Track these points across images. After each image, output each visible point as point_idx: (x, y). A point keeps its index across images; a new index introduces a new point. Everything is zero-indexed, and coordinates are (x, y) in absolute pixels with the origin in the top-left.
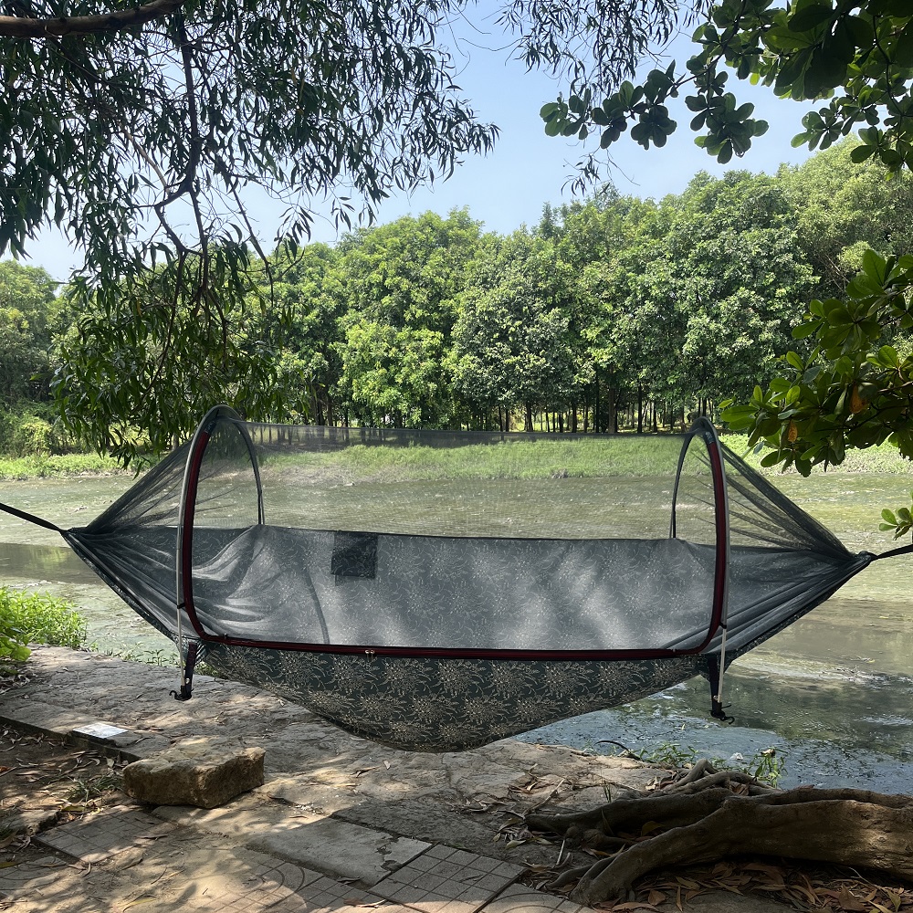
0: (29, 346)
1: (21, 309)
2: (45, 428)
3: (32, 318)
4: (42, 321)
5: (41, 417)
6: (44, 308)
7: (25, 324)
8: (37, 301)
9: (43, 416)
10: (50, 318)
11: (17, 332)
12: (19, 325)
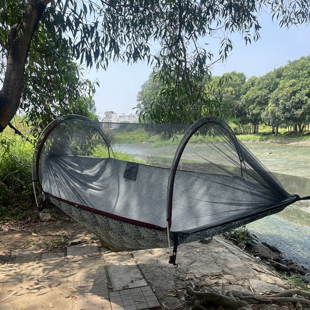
0: (234, 99)
1: (233, 87)
2: (234, 126)
3: (236, 90)
4: (239, 90)
5: (234, 123)
6: (241, 86)
7: (234, 92)
8: (239, 84)
9: (234, 122)
10: (242, 90)
11: (231, 95)
12: (232, 92)
